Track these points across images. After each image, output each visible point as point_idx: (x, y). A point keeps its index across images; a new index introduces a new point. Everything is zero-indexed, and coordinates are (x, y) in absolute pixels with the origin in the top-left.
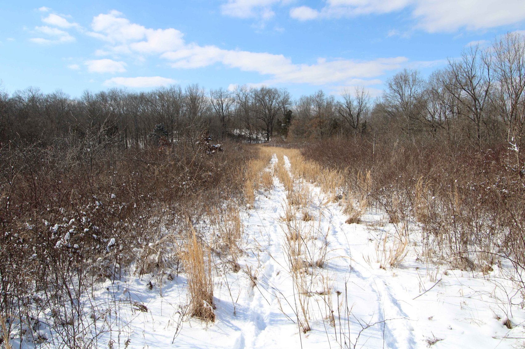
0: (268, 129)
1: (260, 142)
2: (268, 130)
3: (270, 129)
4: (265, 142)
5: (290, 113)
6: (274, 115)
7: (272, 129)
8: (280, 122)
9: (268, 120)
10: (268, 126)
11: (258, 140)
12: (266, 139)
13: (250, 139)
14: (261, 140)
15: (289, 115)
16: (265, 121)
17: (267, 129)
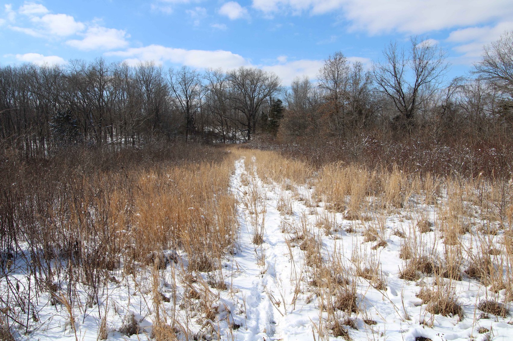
0: (249, 123)
1: (238, 142)
2: (249, 126)
3: (252, 124)
4: (245, 142)
5: (279, 103)
6: (258, 105)
7: (254, 125)
8: (266, 116)
9: (249, 111)
10: (249, 120)
11: (236, 139)
12: (247, 138)
13: (224, 137)
14: (240, 140)
15: (277, 107)
16: (245, 113)
17: (247, 123)
